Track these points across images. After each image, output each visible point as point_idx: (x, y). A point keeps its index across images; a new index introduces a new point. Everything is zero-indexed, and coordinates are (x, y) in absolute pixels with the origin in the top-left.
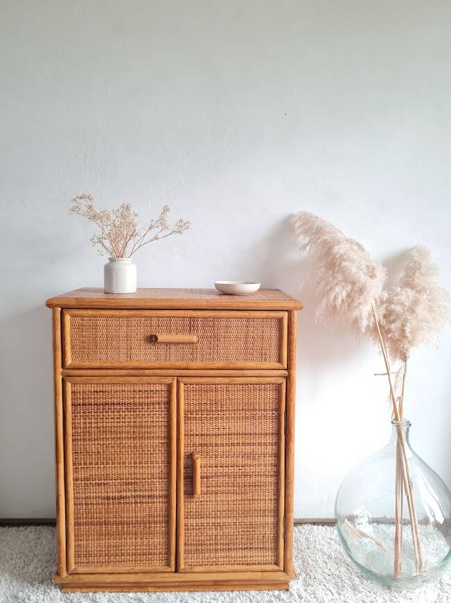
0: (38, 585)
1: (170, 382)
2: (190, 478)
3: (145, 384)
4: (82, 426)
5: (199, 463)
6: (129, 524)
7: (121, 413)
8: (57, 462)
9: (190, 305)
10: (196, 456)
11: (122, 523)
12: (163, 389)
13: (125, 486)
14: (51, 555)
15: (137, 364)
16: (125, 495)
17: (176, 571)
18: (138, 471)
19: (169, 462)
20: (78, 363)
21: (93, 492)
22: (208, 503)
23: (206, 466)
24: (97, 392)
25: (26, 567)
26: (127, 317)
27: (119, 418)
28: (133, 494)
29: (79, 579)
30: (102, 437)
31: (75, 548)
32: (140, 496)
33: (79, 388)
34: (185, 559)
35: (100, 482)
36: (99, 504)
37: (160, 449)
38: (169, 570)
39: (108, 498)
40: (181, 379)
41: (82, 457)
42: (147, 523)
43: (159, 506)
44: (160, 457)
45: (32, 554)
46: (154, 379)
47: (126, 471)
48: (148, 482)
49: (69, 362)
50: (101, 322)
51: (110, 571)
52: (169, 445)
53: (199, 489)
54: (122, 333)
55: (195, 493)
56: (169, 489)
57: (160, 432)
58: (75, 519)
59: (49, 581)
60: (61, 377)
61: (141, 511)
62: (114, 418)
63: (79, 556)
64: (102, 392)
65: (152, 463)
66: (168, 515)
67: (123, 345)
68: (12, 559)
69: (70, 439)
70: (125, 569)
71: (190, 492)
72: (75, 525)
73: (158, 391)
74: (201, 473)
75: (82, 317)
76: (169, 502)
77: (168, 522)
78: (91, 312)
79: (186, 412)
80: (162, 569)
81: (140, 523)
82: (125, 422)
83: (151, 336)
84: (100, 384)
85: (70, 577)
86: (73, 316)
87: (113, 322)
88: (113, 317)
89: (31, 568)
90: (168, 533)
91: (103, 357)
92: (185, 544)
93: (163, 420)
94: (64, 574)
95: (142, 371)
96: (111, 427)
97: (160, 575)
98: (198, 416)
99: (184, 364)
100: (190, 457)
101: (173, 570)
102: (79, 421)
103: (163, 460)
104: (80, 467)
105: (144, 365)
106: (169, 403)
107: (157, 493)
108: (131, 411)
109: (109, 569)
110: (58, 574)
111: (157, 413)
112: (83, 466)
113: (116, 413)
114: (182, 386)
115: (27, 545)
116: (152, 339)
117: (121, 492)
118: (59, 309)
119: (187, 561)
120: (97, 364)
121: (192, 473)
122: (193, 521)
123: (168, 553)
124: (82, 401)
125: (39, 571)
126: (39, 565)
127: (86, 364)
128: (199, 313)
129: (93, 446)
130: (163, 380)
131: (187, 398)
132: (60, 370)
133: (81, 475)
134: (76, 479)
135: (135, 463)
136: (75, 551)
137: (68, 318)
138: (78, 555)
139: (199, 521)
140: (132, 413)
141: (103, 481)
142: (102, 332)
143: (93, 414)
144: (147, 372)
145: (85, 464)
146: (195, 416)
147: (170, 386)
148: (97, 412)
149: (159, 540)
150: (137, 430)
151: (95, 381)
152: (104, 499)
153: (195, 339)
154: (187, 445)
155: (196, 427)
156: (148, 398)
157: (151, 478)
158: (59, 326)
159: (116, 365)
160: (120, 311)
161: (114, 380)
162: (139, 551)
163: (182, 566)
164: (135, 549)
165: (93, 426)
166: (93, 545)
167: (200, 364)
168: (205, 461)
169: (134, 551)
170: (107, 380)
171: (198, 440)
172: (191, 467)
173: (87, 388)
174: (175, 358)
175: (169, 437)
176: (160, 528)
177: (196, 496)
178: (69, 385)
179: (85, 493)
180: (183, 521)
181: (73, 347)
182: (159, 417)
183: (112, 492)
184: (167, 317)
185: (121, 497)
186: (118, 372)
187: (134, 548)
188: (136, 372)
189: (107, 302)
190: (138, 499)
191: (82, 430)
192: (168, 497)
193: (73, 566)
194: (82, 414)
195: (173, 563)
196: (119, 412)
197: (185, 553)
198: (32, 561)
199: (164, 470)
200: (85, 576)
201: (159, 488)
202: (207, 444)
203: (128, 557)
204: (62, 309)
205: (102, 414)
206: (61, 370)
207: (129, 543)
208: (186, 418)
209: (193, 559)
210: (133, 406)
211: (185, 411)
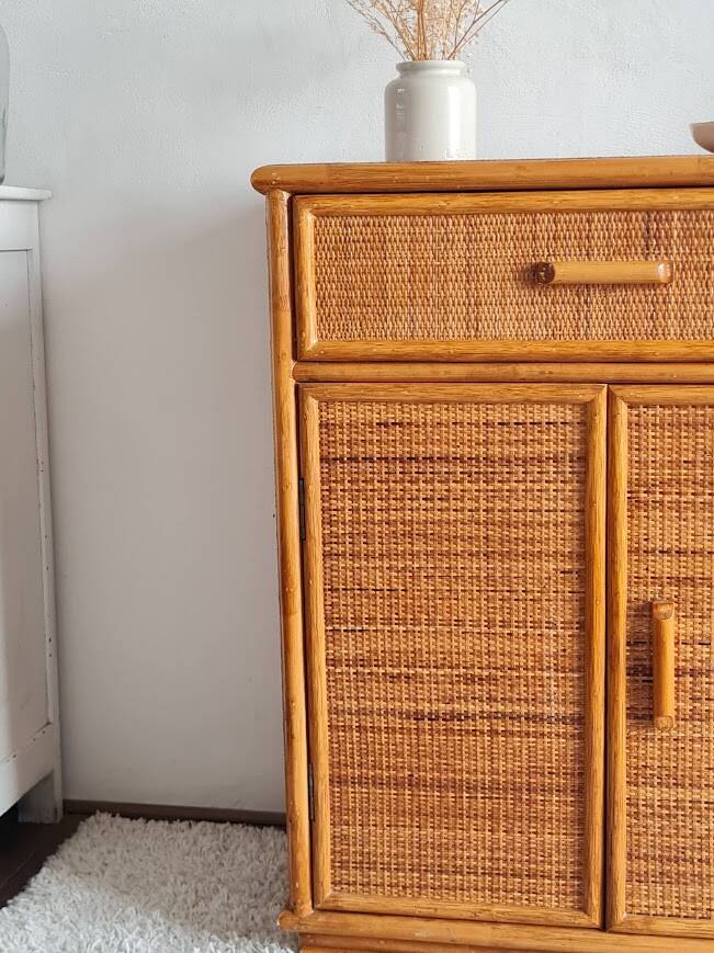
0: (237, 939)
1: (587, 398)
2: (646, 673)
3: (516, 402)
4: (348, 518)
5: (670, 629)
6: (475, 787)
7: (452, 485)
8: (285, 612)
9: (648, 174)
10: (663, 609)
11: (455, 786)
12: (569, 418)
13: (463, 686)
14: (262, 884)
15: (496, 348)
16: (464, 709)
17: (605, 925)
18: (496, 645)
19: (585, 627)
20: (337, 345)
21: (380, 696)
22: (697, 746)
23: (691, 641)
24: (386, 425)
25: (202, 903)
26: (469, 213)
27: (448, 500)
28: (486, 708)
29: (346, 925)
30: (400, 548)
31: (334, 844)
32: (504, 715)
33: (340, 414)
34: (630, 895)
35: (396, 671)
36: (394, 730)
37: (560, 587)
38: (583, 920)
39: (419, 716)
40: (620, 391)
41: (350, 601)
42: (523, 789)
43: (557, 746)
44: (560, 610)
45: (214, 879)
46: (544, 391)
47: (466, 645)
48: (526, 680)
49: (312, 340)
50: (396, 229)
51: (425, 912)
52: (585, 576)
53: (669, 704)
54: (455, 259)
55: (660, 715)
56: (585, 701)
57: (561, 539)
58: (331, 765)
59: (264, 933)
60: (292, 383)
61: (508, 758)
62: (432, 499)
63: (343, 865)
64: (401, 424)
65: (536, 624)
66: (584, 773)
67: (456, 291)
68: (164, 883)
69: (317, 550)
70: (464, 908)
71: (646, 712)
72: (331, 781)
73: (555, 424)
74: (677, 660)
75: (346, 214)
76: (584, 737)
77: (582, 791)
78: (368, 202)
79: (635, 484)
80: (566, 916)
81: (505, 790)
82: (463, 509)
83: (536, 268)
84: (394, 402)
85: (322, 918)
86: (321, 214)
87: (427, 227)
88: (429, 213)
89: (215, 904)
90: (582, 821)
91: (402, 328)
92: (629, 856)
93: (568, 506)
94: (307, 908)
95: (509, 368)
96: (426, 522)
97: (558, 933)
98: (667, 498)
99: (628, 348)
100: (645, 612)
101: (596, 921)
102: (340, 504)
103: (568, 617)
104: (343, 628)
105: (515, 349)
106: (584, 459)
107: (551, 710)
108: (478, 480)
109: (423, 904)
110: (291, 907)
111: (552, 487)
112: (351, 627)
113: (437, 485)
114: (623, 410)
115: (199, 860)
116: (538, 276)
117: (452, 700)
118: (286, 196)
119: (636, 901)
120: (387, 348)
121: (651, 659)
122: (653, 794)
123: (582, 875)
124: (346, 449)
125: (236, 912)
126: (234, 899)
127: (357, 347)
128: (675, 197)
129: (379, 574)
130: (566, 392)
131: (635, 446)
132: (289, 364)
133: (348, 649)
134: (333, 662)
135: (490, 623)
136: (333, 852)
137: (308, 220)
138: (340, 864)
139: (670, 794)
140: (483, 485)
141: (404, 670)
142: (399, 256)
143: (377, 485)
144: (523, 370)
145: (357, 620)
146: (659, 497)
147: (587, 409)
148: (388, 481)
149: (556, 840)
150: (495, 533)
151: (381, 395)
152: (408, 718)
153: (661, 271)
154: (636, 580)
155: (663, 529)
156: (525, 443)
157: (534, 668)
158: (286, 243)
159: (439, 349)
160: (447, 197)
161: (432, 391)
162: (502, 865)
163: (622, 915)
164: (491, 859)
165: (377, 518)
166: (381, 840)
167: (677, 348)
168: (688, 628)
169: (488, 864)
170: (415, 391)
171: (666, 567)
172: (647, 642)
173: (363, 414)
174: (601, 330)
175: (584, 556)
176: (559, 806)
177: (663, 721)
178: (313, 405)
179: (357, 699)
180: (623, 792)
181: (321, 302)
182: (553, 499)
183: (430, 701)
184: (579, 211)
185: (453, 716)
186: (442, 370)
187: (488, 854)
188: (493, 370)
189: (414, 172)
190: (500, 724)
191: (348, 529)
192: (582, 721)
193: (327, 891)
194: (347, 485)
195: (596, 901)
196: (448, 480)
197: (629, 880)
198: (216, 891)
199: (572, 647)
200: (360, 917)
201: (556, 698)
202: (693, 579)
203: (473, 877)
204: (294, 194)
205: (399, 487)
206: (292, 364)
207: (474, 841)
208: (635, 503)
209: (653, 896)
210: (483, 466)
211: (630, 482)
